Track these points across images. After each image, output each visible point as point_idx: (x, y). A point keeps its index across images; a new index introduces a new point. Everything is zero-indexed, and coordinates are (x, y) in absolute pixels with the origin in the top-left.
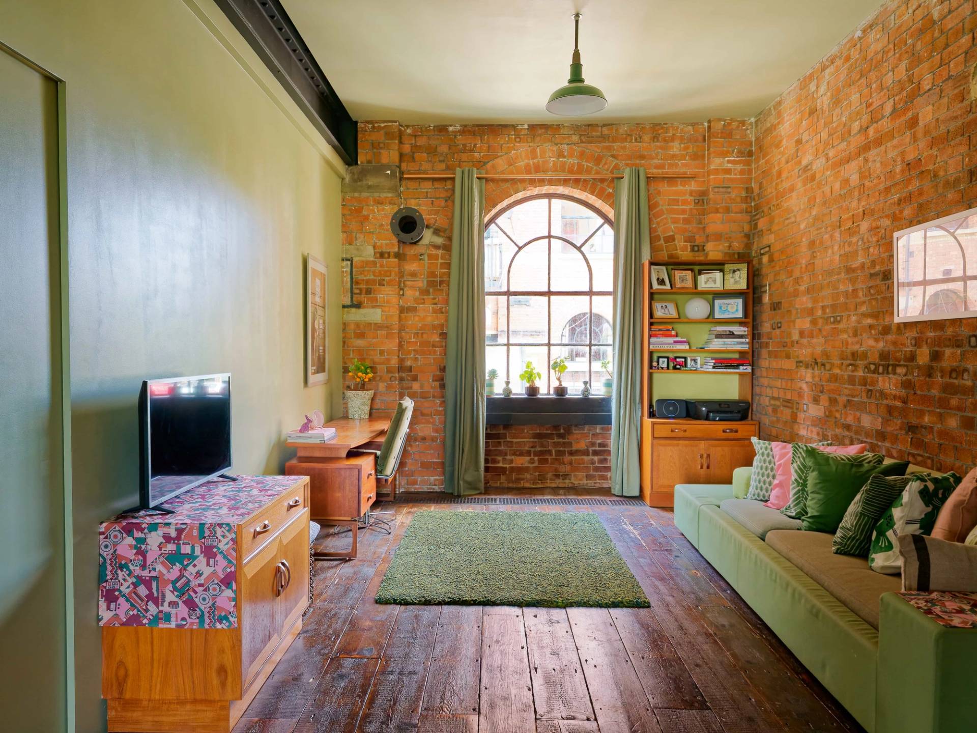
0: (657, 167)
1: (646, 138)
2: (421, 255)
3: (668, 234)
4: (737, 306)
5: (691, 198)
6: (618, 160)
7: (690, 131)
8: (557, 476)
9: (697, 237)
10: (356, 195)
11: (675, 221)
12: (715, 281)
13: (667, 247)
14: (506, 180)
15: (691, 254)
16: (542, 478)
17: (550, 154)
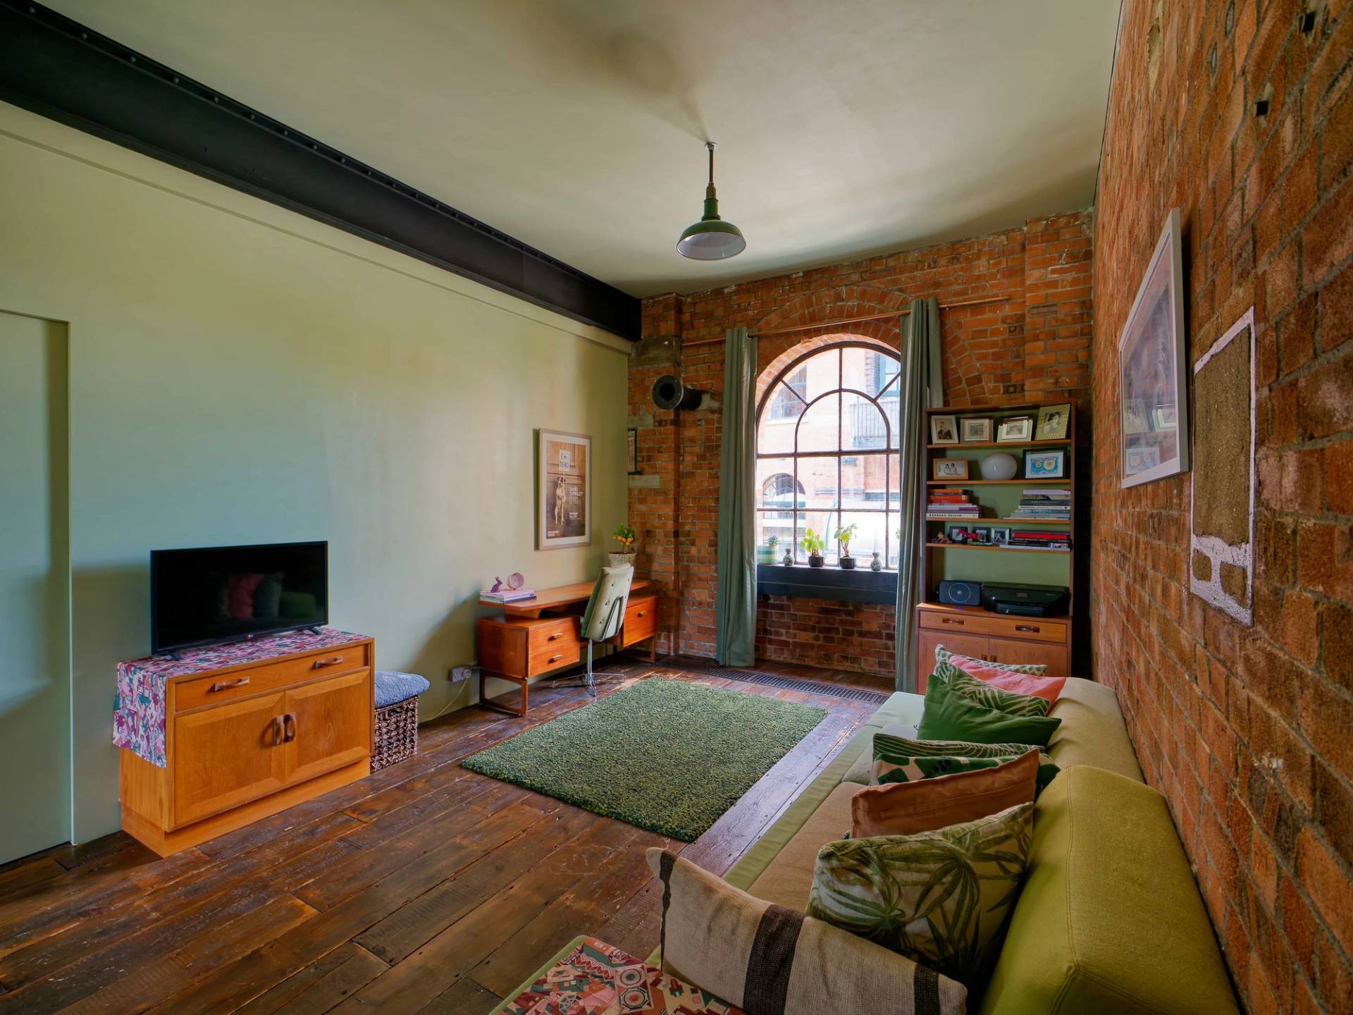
0: (957, 294)
1: (943, 261)
2: (699, 420)
3: (972, 375)
4: (1056, 461)
5: (1005, 326)
6: (906, 293)
7: (1002, 241)
8: (845, 658)
9: (1013, 374)
10: (640, 368)
11: (982, 357)
12: (1020, 431)
13: (969, 391)
14: (780, 335)
15: (1006, 396)
16: (828, 658)
17: (827, 300)
